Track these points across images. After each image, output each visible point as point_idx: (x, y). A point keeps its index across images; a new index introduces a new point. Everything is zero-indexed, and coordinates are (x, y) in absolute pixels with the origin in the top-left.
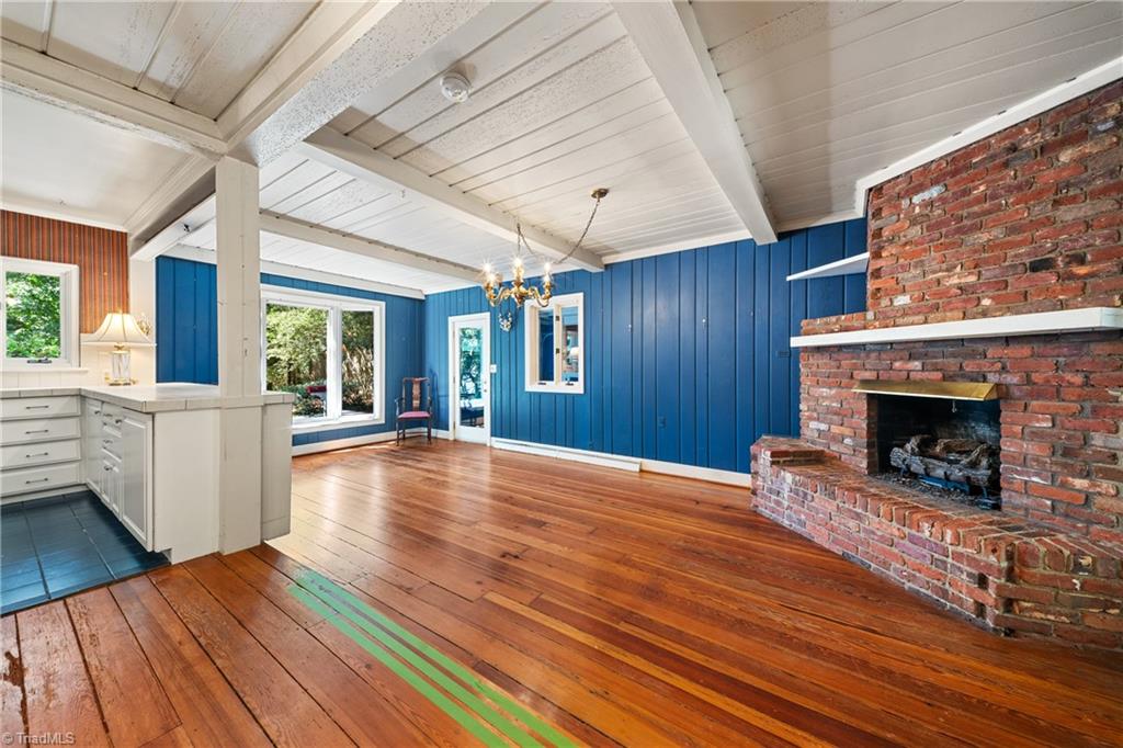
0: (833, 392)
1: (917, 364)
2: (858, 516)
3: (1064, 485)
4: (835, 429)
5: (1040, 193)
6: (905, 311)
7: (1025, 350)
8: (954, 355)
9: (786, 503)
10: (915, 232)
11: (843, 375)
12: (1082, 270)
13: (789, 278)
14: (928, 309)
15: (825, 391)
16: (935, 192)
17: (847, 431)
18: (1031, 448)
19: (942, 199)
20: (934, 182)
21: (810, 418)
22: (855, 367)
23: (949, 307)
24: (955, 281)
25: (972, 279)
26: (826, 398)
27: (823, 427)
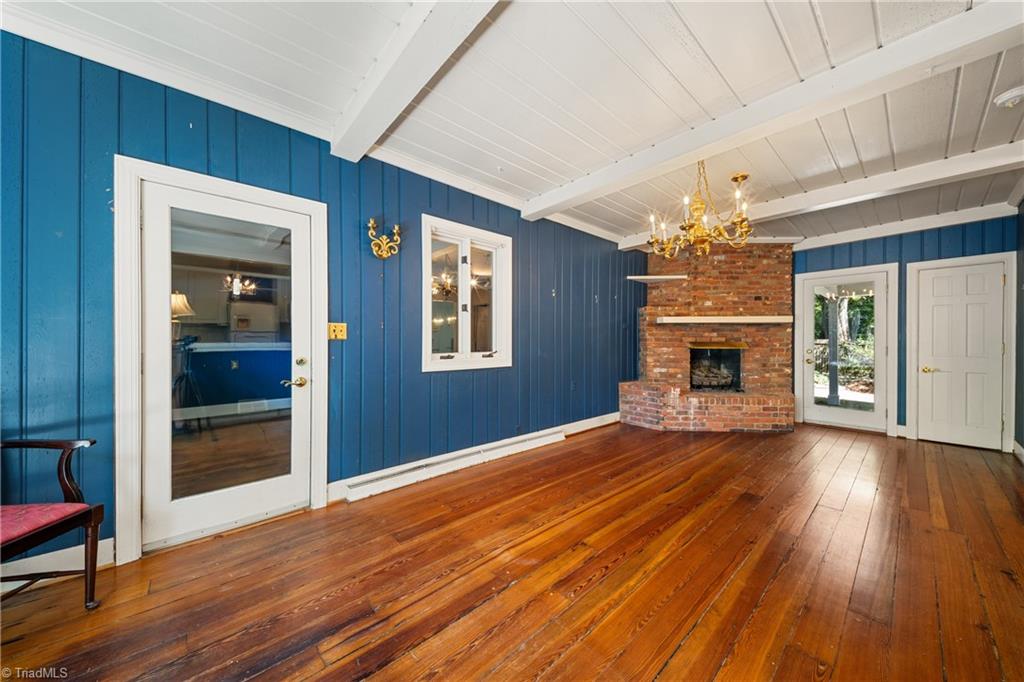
0: (671, 349)
1: (715, 334)
2: (740, 408)
3: (764, 377)
4: (672, 371)
5: (758, 271)
6: (710, 309)
7: (753, 329)
8: (730, 330)
9: (692, 417)
10: (715, 273)
11: (676, 340)
12: (768, 303)
13: (629, 277)
14: (719, 310)
15: (665, 349)
16: (722, 257)
17: (679, 370)
18: (754, 365)
19: (726, 262)
20: (724, 253)
21: (655, 366)
22: (683, 335)
23: (728, 309)
24: (730, 299)
25: (736, 299)
26: (665, 354)
27: (664, 370)
